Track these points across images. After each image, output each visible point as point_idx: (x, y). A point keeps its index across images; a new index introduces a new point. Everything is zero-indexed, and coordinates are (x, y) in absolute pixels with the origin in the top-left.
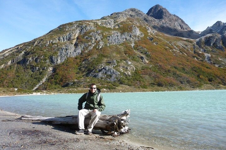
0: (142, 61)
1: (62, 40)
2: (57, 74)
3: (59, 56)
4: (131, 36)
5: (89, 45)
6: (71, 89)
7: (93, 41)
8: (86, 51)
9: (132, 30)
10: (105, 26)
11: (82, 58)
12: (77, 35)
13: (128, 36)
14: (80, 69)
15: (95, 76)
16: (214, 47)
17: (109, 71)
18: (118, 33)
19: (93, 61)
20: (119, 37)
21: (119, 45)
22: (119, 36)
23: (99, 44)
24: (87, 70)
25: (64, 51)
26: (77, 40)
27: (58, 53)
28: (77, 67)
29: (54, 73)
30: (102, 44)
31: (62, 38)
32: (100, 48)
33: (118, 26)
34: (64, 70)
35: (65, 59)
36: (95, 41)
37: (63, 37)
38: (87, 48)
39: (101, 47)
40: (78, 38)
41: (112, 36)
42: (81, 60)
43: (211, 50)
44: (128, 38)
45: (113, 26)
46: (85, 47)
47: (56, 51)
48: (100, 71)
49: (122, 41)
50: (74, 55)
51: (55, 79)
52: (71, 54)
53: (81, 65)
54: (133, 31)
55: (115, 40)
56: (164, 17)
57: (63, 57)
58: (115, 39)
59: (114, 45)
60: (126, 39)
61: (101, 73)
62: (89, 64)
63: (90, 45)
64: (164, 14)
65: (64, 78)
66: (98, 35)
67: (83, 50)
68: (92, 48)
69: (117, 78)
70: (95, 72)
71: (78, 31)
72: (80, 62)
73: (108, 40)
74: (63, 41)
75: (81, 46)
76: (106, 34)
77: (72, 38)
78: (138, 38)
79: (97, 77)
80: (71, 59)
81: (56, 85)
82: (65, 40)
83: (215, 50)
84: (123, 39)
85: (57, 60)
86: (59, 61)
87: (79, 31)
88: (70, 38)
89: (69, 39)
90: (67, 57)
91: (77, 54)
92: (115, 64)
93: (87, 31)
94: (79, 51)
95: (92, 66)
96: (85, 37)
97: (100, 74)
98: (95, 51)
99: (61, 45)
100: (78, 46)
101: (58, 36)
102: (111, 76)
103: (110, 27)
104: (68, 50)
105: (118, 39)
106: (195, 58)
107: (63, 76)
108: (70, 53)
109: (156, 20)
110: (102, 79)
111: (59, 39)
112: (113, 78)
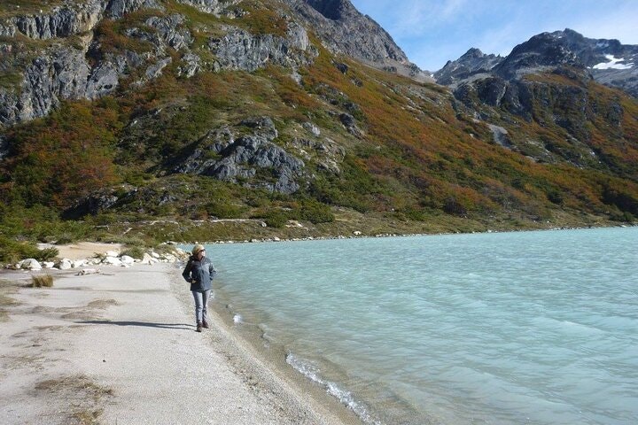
0: (349, 131)
1: (34, 29)
2: (28, 161)
3: (28, 91)
4: (284, 49)
5: (148, 63)
6: (153, 223)
7: (162, 49)
8: (139, 82)
9: (285, 30)
10: (191, 4)
11: (124, 104)
12: (94, 20)
13: (276, 47)
14: (125, 146)
15: (211, 172)
16: (504, 109)
17: (262, 153)
18: (242, 34)
19: (179, 117)
20: (249, 47)
21: (251, 73)
22: (249, 42)
23: (185, 61)
24: (156, 150)
25: (46, 71)
26: (95, 39)
27: (20, 79)
28: (112, 138)
29: (9, 156)
30: (193, 64)
31: (34, 23)
32: (188, 76)
33: (236, 12)
34: (58, 145)
35: (53, 106)
36: (167, 50)
37: (37, 19)
38: (141, 71)
39: (192, 73)
40: (98, 32)
41: (225, 42)
42: (120, 112)
43: (499, 116)
44: (277, 53)
45: (217, 10)
46: (133, 65)
47: (12, 69)
48: (226, 152)
49: (259, 62)
50: (90, 93)
51: (20, 182)
52: (78, 87)
53: (127, 131)
54: (290, 34)
55: (235, 54)
56: (344, 16)
57: (45, 97)
58: (237, 51)
59: (237, 73)
60: (271, 57)
61: (231, 158)
62: (163, 129)
63: (152, 62)
64: (345, 9)
65: (66, 176)
66: (176, 29)
67: (124, 76)
68: (159, 72)
69: (298, 181)
70: (204, 157)
71: (99, 6)
72: (120, 119)
73: (214, 52)
74: (36, 36)
75: (114, 60)
76: (201, 29)
77: (76, 27)
78: (307, 59)
79: (220, 176)
80: (78, 105)
81: (28, 207)
82: (48, 33)
83: (508, 116)
84: (263, 53)
85: (20, 107)
86: (28, 113)
87: (102, 5)
88: (66, 27)
89: (64, 31)
90: (60, 96)
91: (103, 89)
92: (272, 132)
93: (132, 9)
94: (110, 78)
95: (175, 137)
96: (129, 32)
97: (231, 165)
98: (173, 84)
99: (33, 50)
100: (103, 59)
101: (16, 12)
102: (275, 174)
103: (209, 12)
104: (63, 72)
105: (246, 52)
106: (471, 135)
107: (58, 170)
108: (74, 82)
109: (326, 19)
110: (241, 184)
111: (19, 25)
112: (284, 179)
